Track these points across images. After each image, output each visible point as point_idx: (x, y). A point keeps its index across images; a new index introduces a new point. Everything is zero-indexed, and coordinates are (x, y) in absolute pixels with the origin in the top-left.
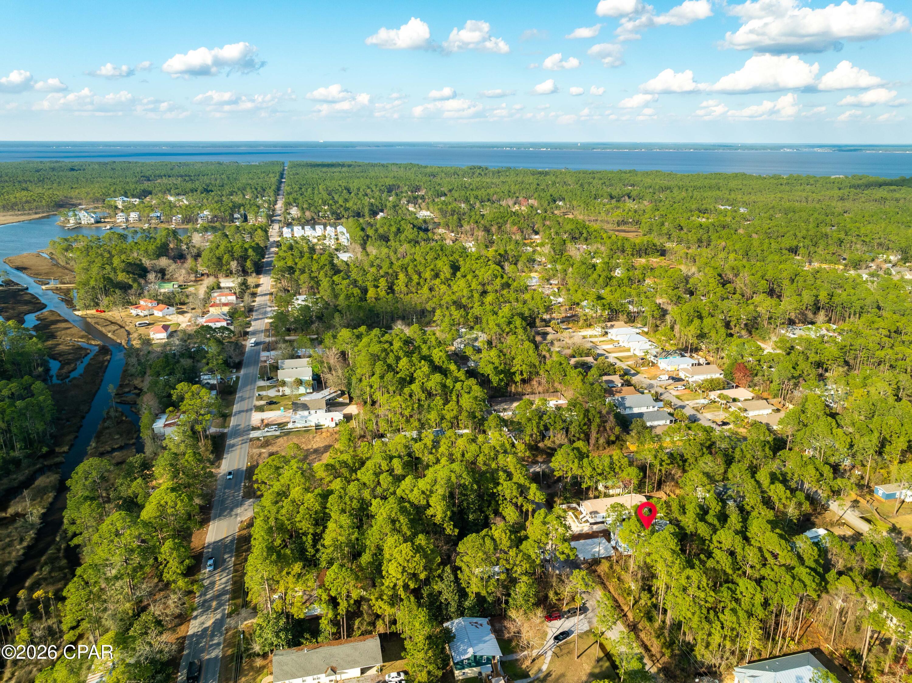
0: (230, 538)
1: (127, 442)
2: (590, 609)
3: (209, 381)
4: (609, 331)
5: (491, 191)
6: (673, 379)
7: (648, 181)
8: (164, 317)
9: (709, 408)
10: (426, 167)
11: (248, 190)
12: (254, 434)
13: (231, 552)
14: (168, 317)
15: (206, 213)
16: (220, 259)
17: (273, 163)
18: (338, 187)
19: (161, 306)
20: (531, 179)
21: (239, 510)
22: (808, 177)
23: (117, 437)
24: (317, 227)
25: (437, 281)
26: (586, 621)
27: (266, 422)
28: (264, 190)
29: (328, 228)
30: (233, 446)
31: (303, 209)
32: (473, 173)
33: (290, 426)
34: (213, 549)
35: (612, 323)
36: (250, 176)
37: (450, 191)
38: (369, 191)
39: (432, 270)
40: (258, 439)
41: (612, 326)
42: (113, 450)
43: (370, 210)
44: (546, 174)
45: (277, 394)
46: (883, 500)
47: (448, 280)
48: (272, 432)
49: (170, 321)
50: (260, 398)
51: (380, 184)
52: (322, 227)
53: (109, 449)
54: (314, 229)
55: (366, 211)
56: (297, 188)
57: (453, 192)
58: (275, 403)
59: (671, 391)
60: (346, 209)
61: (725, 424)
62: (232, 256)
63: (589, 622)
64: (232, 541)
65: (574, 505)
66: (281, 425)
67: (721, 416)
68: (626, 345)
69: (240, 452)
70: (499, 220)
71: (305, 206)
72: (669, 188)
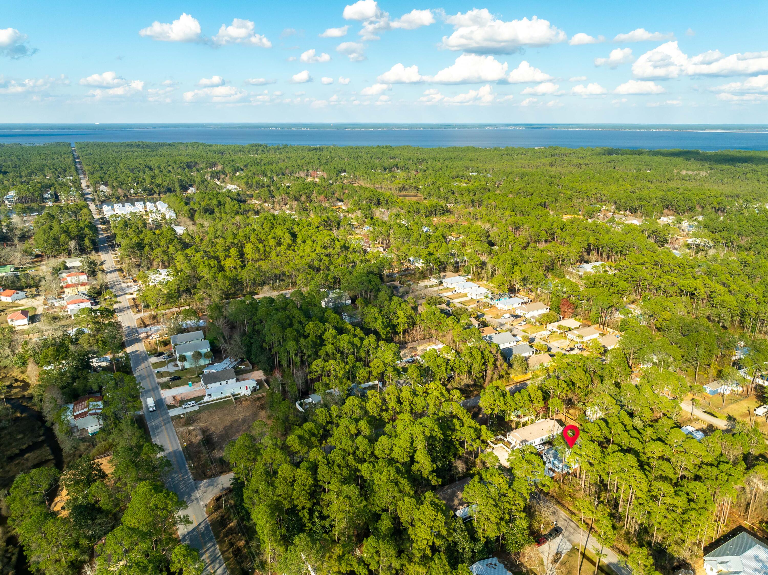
0: (203, 525)
1: (35, 440)
2: (563, 528)
3: (100, 364)
4: (443, 280)
5: (282, 165)
6: (513, 316)
7: (405, 154)
8: (13, 302)
9: (552, 338)
10: (211, 146)
11: (47, 169)
12: (173, 413)
13: (211, 540)
14: (18, 302)
15: (12, 193)
16: (56, 239)
17: (59, 145)
18: (139, 166)
19: (8, 291)
20: (310, 155)
21: (197, 494)
22: (520, 149)
23: (20, 436)
24: (137, 203)
25: (283, 248)
26: (565, 540)
27: (178, 398)
28: (65, 171)
29: (148, 203)
30: (157, 427)
31: (113, 187)
32: (257, 150)
33: (206, 399)
34: (190, 540)
35: (444, 274)
36: (43, 157)
37: (246, 166)
38: (169, 168)
39: (274, 238)
40: (179, 416)
41: (444, 276)
42: (23, 452)
43: (180, 186)
44: (321, 149)
45: (176, 368)
46: (710, 396)
47: (290, 246)
48: (192, 408)
49: (23, 305)
50: (160, 375)
51: (178, 162)
52: (142, 203)
53: (17, 451)
54: (134, 205)
55: (177, 186)
56: (98, 167)
57: (249, 167)
58: (179, 378)
59: (517, 327)
60: (158, 185)
61: (572, 349)
62: (69, 235)
63: (569, 540)
64: (207, 528)
65: (500, 437)
66: (198, 399)
67: (565, 344)
68: (463, 292)
69: (168, 432)
70: (306, 191)
71: (115, 184)
72: (424, 160)
